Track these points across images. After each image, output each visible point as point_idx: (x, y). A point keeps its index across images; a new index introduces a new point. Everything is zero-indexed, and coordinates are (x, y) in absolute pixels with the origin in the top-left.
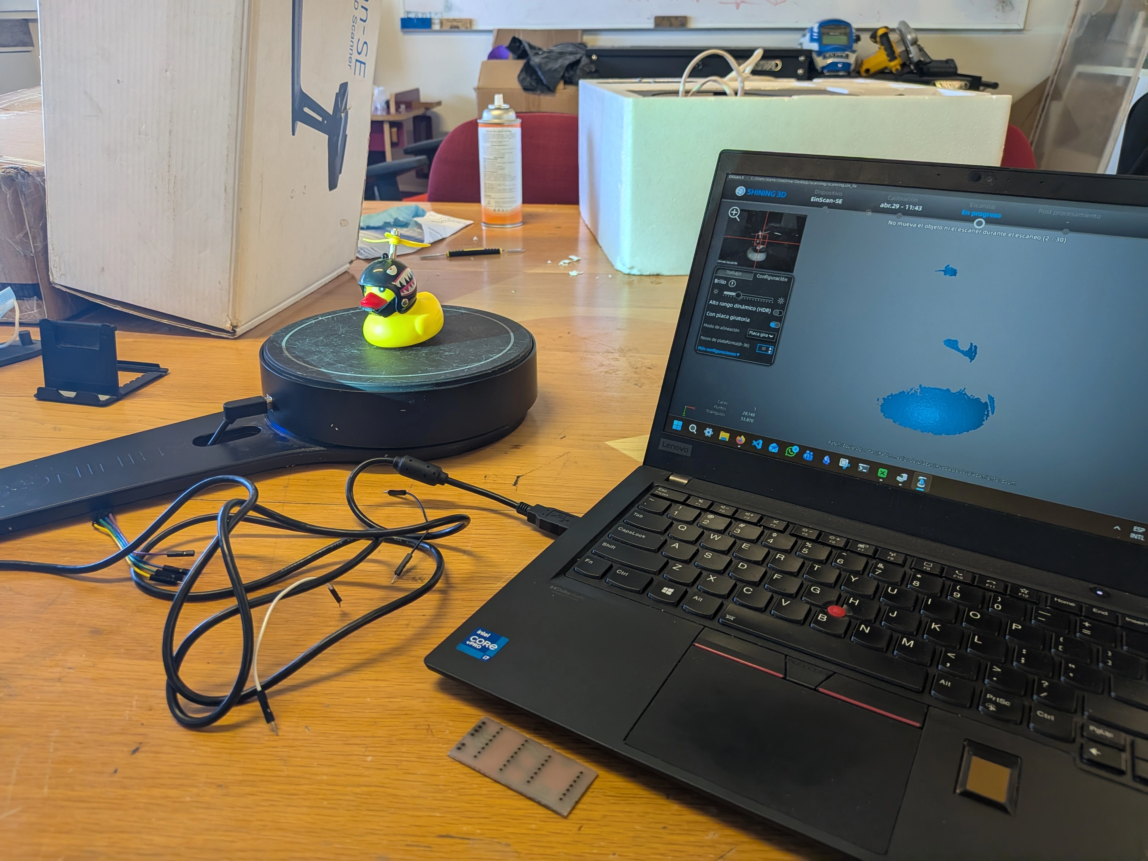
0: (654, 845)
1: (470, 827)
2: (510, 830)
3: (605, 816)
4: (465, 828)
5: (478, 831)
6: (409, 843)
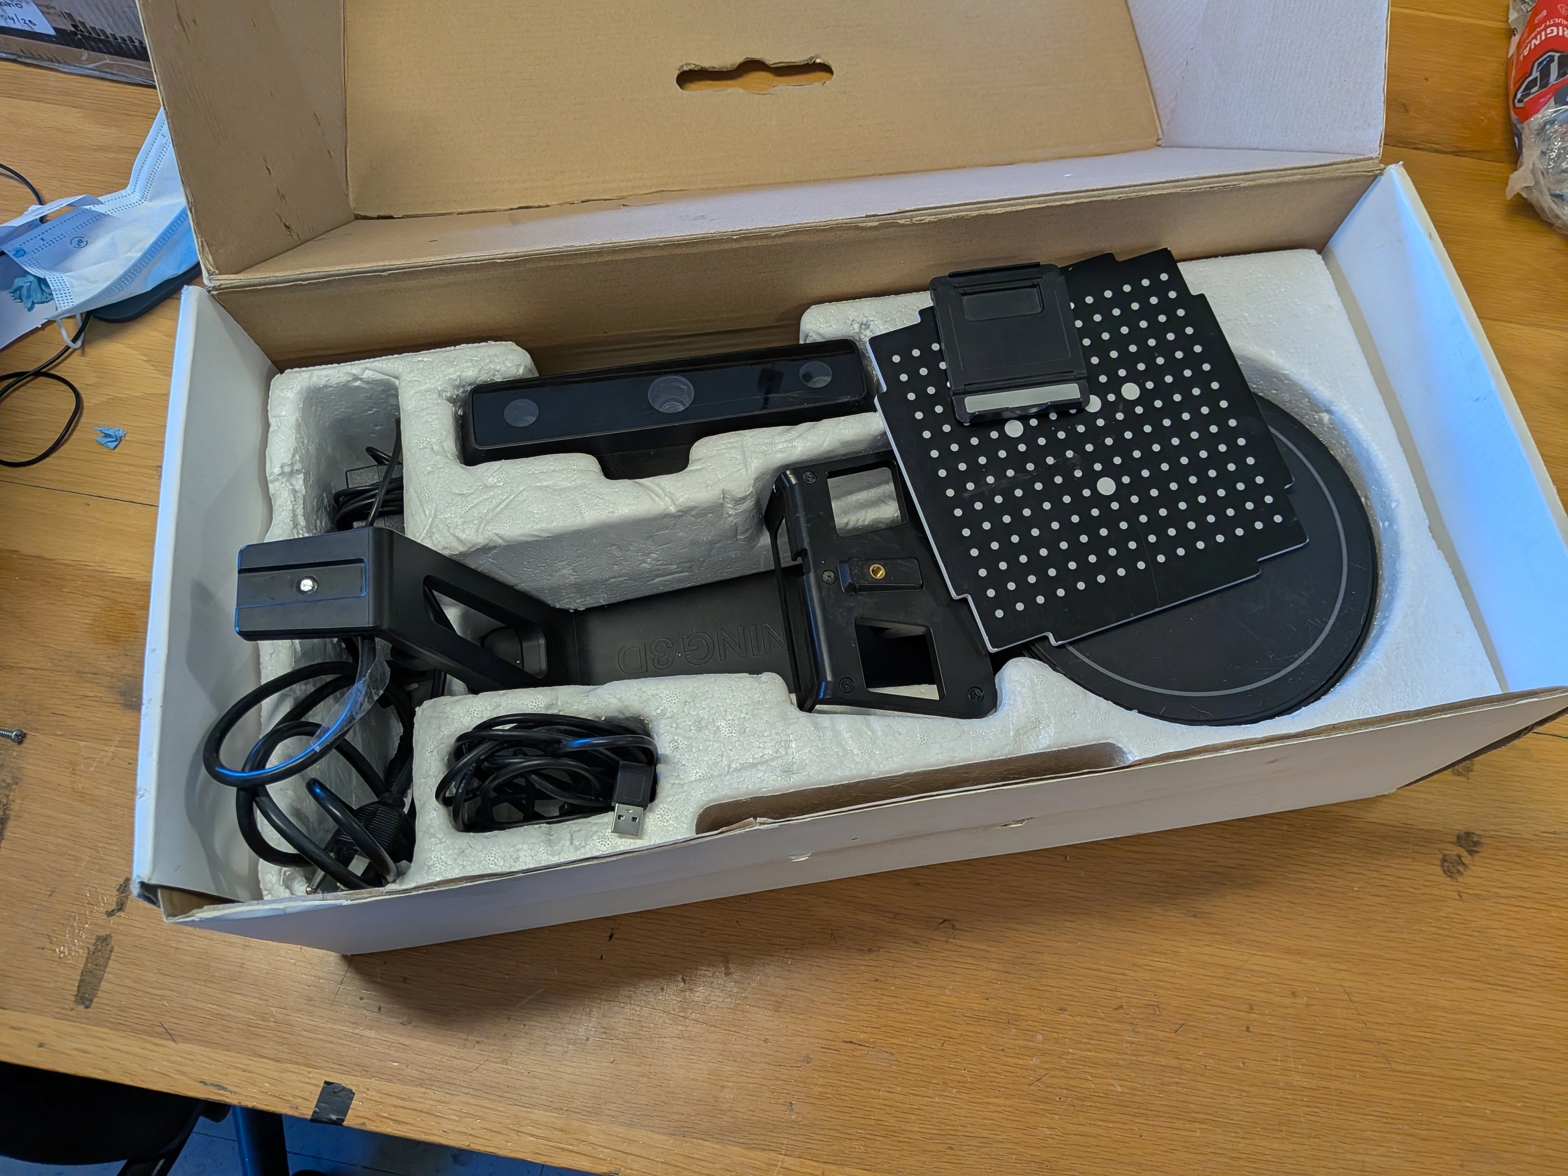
1: (865, 1035)
3: (961, 1035)
4: (862, 1036)
5: (872, 1040)
6: (824, 1046)
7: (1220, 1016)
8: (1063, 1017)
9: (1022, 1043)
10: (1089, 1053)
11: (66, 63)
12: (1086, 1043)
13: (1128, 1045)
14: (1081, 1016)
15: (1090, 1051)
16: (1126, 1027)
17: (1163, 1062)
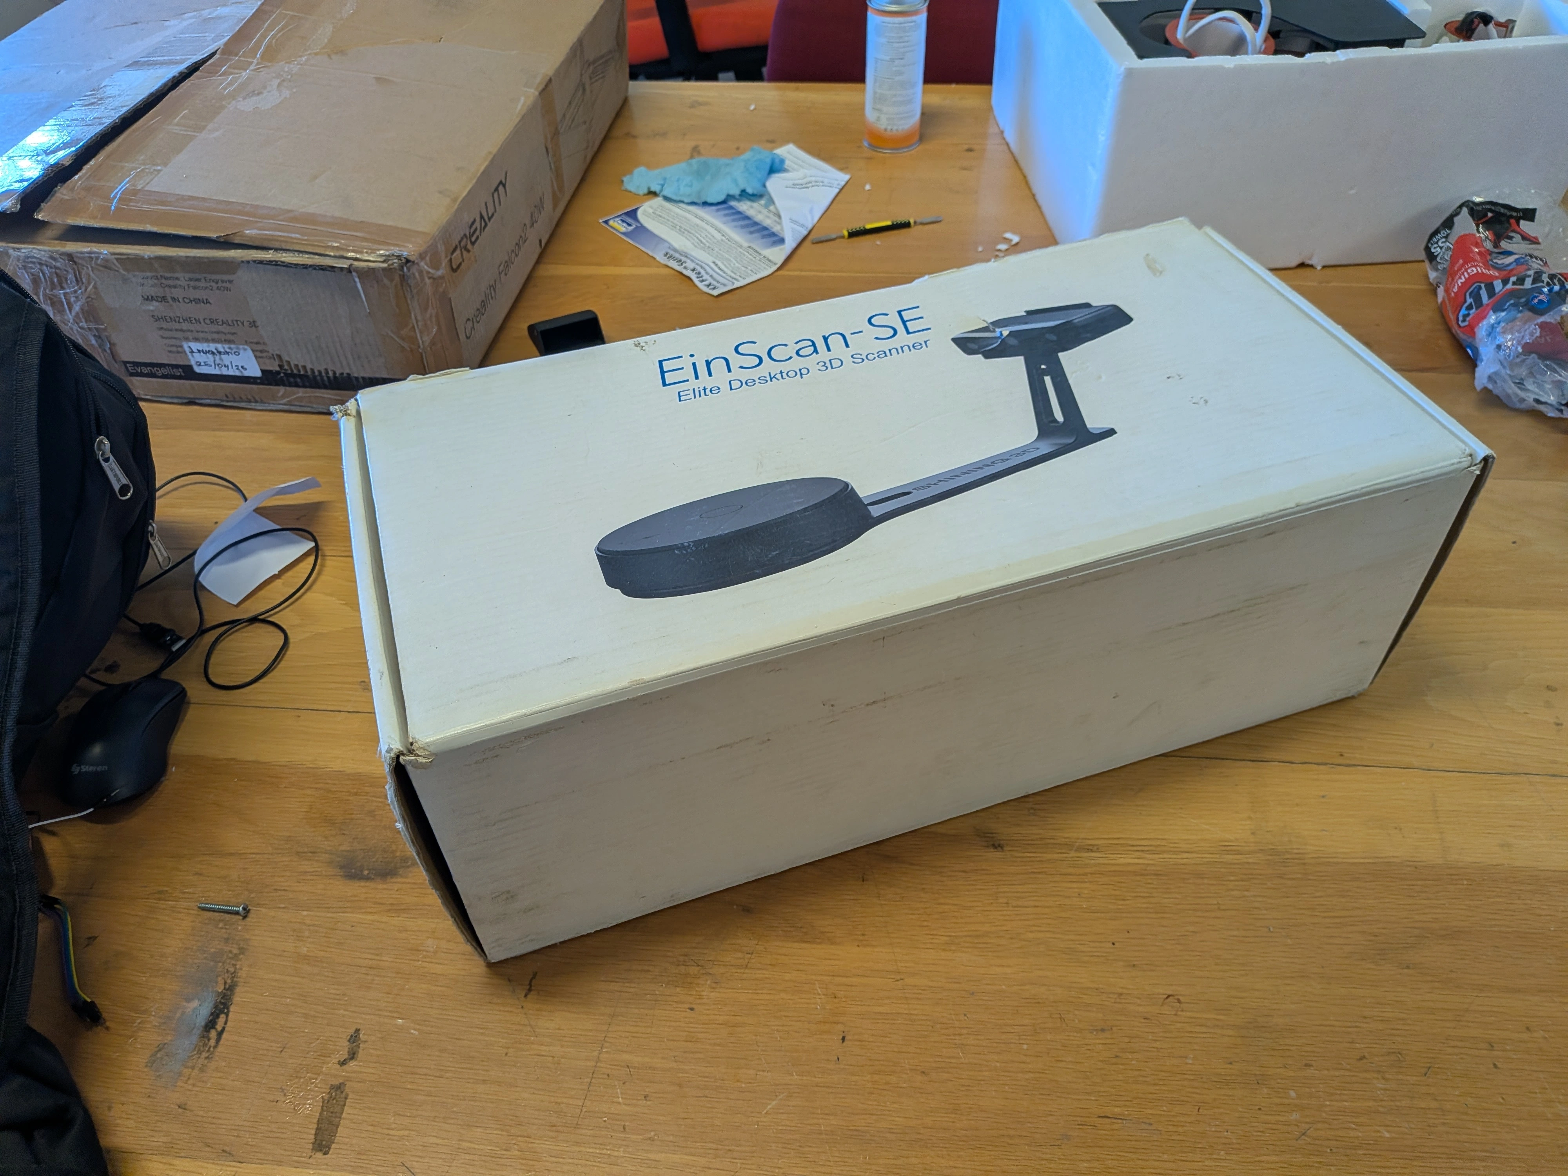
0: (1254, 1124)
1: (1119, 1109)
2: (1150, 1111)
3: (1215, 1099)
4: (1116, 1110)
5: (1126, 1113)
6: (1079, 1123)
7: (1465, 1057)
8: (1309, 1072)
9: (1278, 1100)
10: (1345, 1103)
11: (262, 402)
12: (1340, 1094)
13: (1382, 1092)
14: (1328, 1070)
15: (1347, 1101)
16: (1376, 1075)
17: (1423, 1105)
